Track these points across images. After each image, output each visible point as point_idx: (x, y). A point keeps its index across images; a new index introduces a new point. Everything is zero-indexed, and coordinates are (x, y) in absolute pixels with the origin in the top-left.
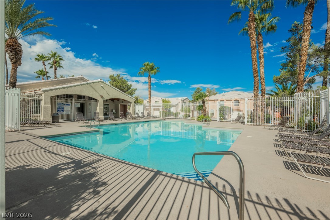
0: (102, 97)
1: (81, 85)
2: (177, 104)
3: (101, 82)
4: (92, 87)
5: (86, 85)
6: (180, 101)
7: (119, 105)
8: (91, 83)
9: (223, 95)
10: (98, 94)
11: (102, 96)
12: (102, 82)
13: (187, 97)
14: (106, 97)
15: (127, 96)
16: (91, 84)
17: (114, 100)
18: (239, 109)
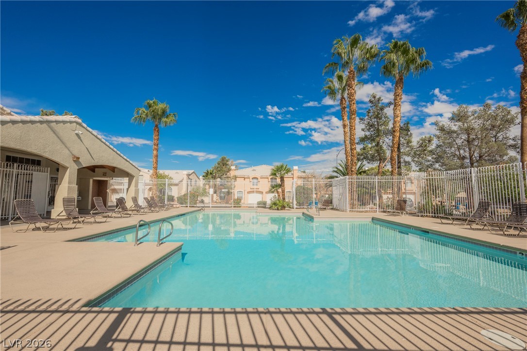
0: (77, 160)
1: (24, 122)
2: (181, 181)
3: (75, 124)
4: (54, 132)
5: (38, 124)
6: (185, 177)
7: (91, 181)
8: (52, 122)
9: (253, 170)
10: (67, 152)
11: (78, 158)
12: (77, 123)
13: (193, 171)
14: (86, 162)
15: (127, 161)
16: (53, 124)
17: (96, 169)
18: (259, 190)
